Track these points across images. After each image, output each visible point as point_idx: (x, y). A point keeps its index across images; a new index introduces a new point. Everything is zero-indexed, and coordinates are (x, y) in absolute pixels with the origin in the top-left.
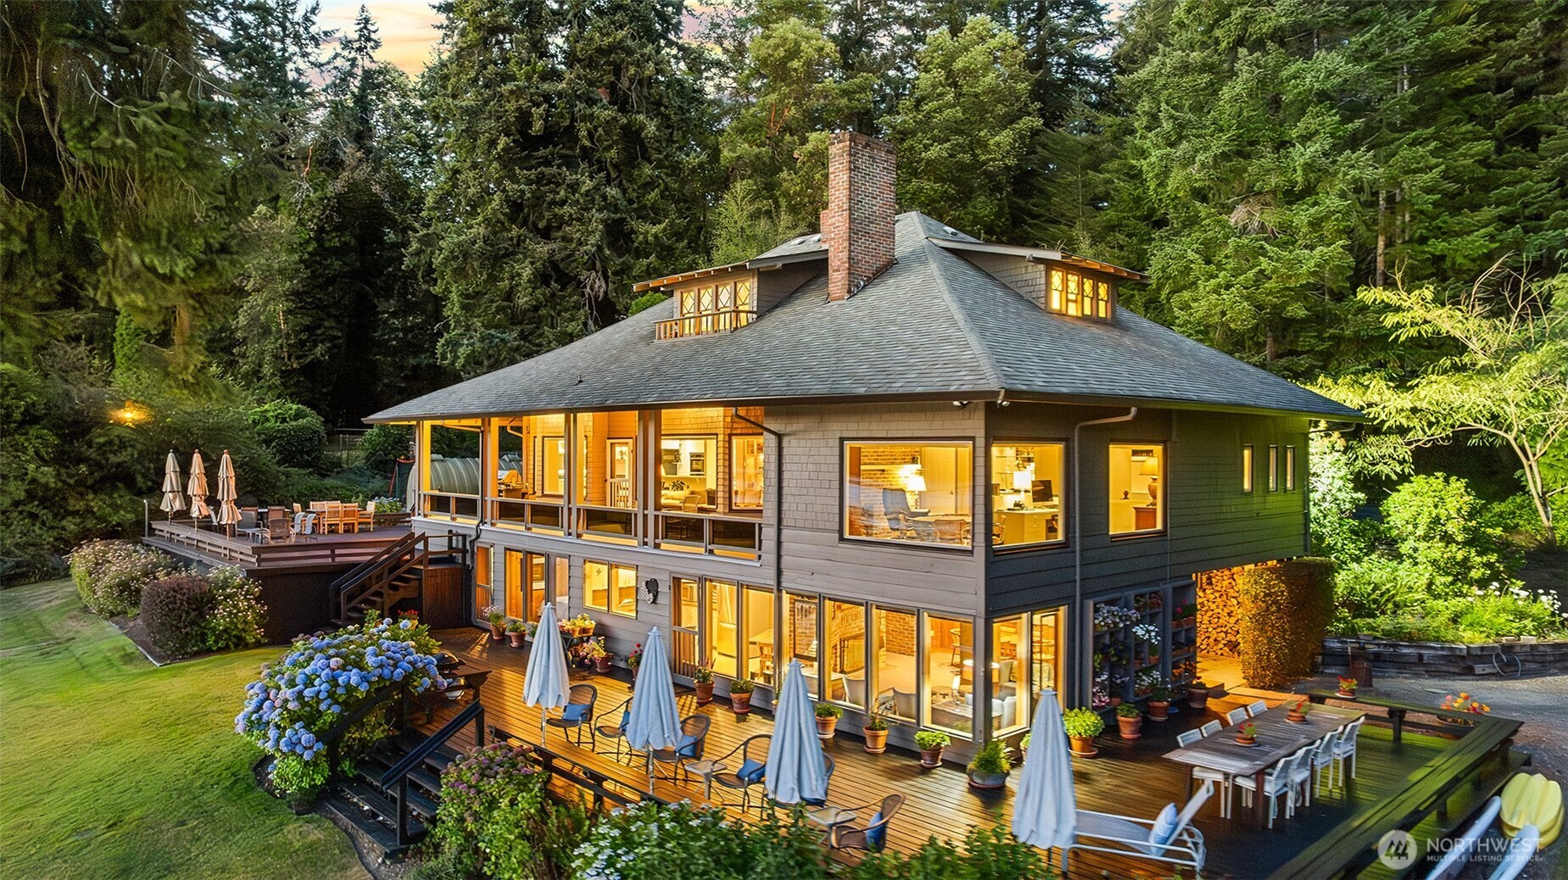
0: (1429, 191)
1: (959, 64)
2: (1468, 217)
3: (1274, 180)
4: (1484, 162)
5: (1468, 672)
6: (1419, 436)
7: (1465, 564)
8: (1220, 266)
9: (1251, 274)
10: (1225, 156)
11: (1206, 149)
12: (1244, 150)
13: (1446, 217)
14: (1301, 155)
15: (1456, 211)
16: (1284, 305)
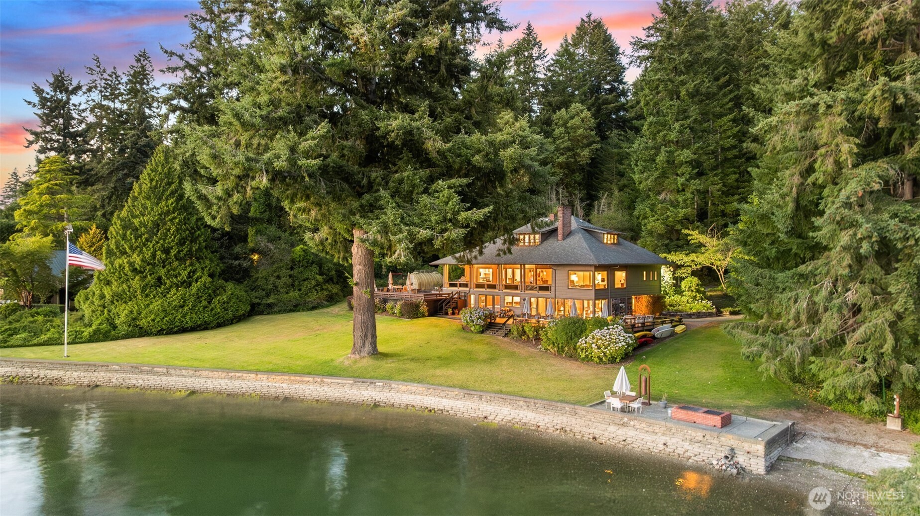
0: (718, 191)
1: (569, 125)
2: (731, 198)
3: (674, 187)
4: (737, 180)
5: (691, 318)
6: (694, 267)
7: (696, 296)
8: (656, 213)
9: (665, 216)
10: (658, 177)
11: (653, 175)
12: (664, 175)
13: (724, 198)
14: (681, 180)
15: (727, 196)
16: (675, 226)
